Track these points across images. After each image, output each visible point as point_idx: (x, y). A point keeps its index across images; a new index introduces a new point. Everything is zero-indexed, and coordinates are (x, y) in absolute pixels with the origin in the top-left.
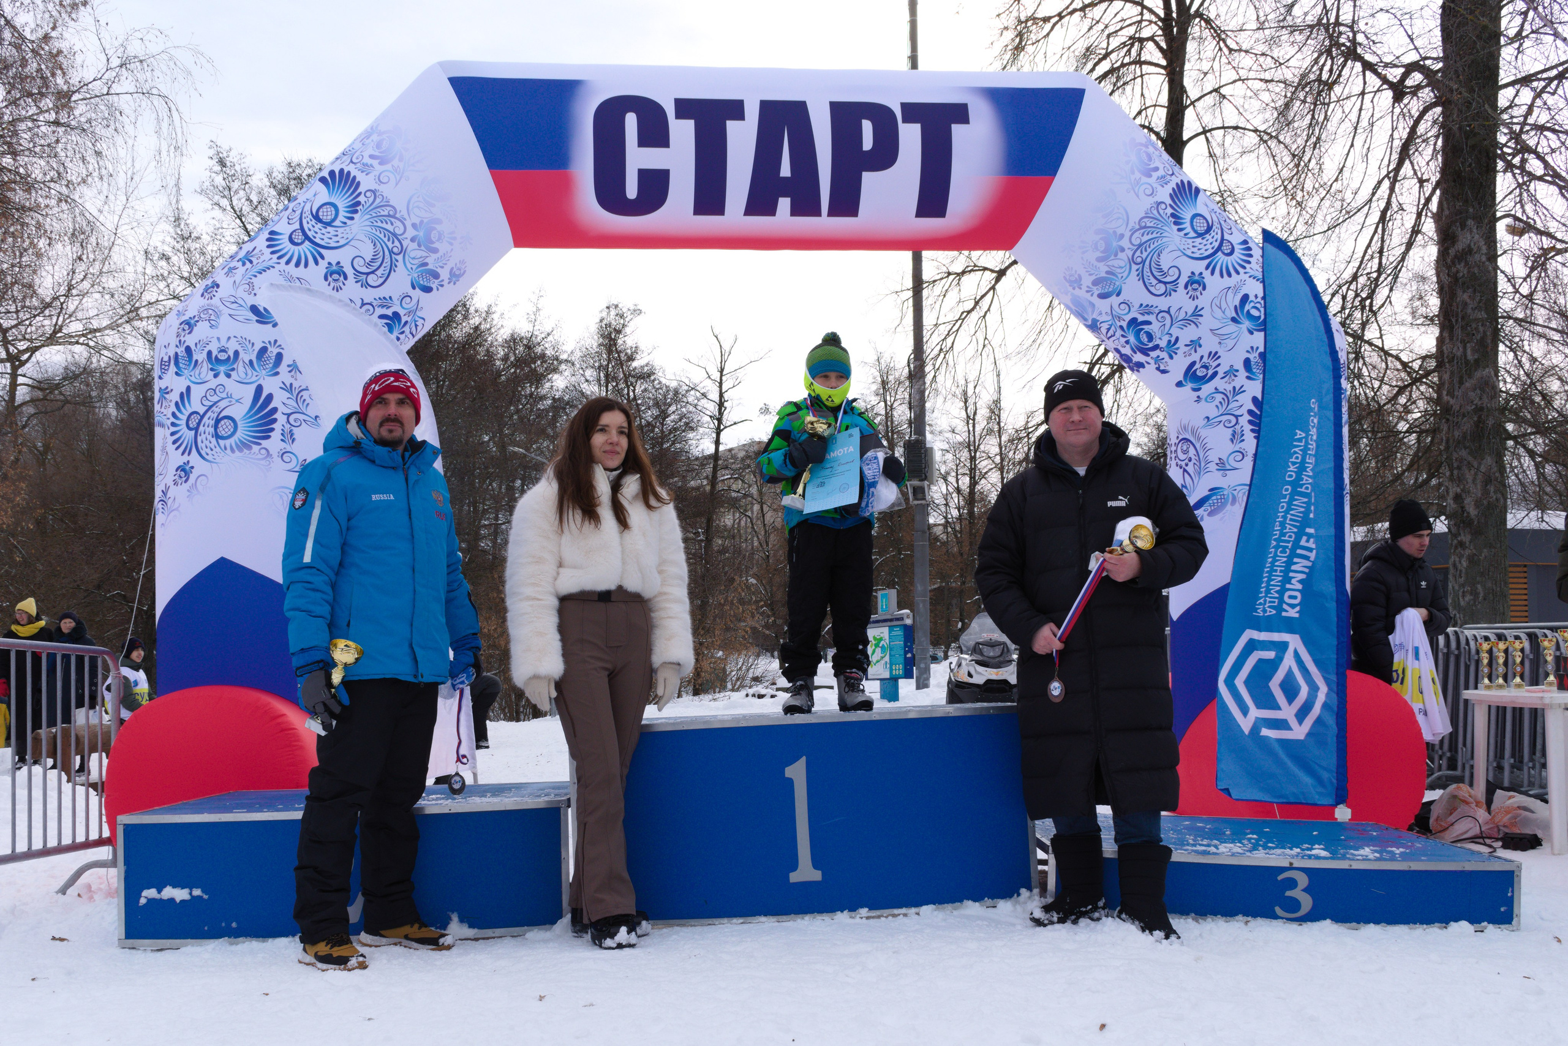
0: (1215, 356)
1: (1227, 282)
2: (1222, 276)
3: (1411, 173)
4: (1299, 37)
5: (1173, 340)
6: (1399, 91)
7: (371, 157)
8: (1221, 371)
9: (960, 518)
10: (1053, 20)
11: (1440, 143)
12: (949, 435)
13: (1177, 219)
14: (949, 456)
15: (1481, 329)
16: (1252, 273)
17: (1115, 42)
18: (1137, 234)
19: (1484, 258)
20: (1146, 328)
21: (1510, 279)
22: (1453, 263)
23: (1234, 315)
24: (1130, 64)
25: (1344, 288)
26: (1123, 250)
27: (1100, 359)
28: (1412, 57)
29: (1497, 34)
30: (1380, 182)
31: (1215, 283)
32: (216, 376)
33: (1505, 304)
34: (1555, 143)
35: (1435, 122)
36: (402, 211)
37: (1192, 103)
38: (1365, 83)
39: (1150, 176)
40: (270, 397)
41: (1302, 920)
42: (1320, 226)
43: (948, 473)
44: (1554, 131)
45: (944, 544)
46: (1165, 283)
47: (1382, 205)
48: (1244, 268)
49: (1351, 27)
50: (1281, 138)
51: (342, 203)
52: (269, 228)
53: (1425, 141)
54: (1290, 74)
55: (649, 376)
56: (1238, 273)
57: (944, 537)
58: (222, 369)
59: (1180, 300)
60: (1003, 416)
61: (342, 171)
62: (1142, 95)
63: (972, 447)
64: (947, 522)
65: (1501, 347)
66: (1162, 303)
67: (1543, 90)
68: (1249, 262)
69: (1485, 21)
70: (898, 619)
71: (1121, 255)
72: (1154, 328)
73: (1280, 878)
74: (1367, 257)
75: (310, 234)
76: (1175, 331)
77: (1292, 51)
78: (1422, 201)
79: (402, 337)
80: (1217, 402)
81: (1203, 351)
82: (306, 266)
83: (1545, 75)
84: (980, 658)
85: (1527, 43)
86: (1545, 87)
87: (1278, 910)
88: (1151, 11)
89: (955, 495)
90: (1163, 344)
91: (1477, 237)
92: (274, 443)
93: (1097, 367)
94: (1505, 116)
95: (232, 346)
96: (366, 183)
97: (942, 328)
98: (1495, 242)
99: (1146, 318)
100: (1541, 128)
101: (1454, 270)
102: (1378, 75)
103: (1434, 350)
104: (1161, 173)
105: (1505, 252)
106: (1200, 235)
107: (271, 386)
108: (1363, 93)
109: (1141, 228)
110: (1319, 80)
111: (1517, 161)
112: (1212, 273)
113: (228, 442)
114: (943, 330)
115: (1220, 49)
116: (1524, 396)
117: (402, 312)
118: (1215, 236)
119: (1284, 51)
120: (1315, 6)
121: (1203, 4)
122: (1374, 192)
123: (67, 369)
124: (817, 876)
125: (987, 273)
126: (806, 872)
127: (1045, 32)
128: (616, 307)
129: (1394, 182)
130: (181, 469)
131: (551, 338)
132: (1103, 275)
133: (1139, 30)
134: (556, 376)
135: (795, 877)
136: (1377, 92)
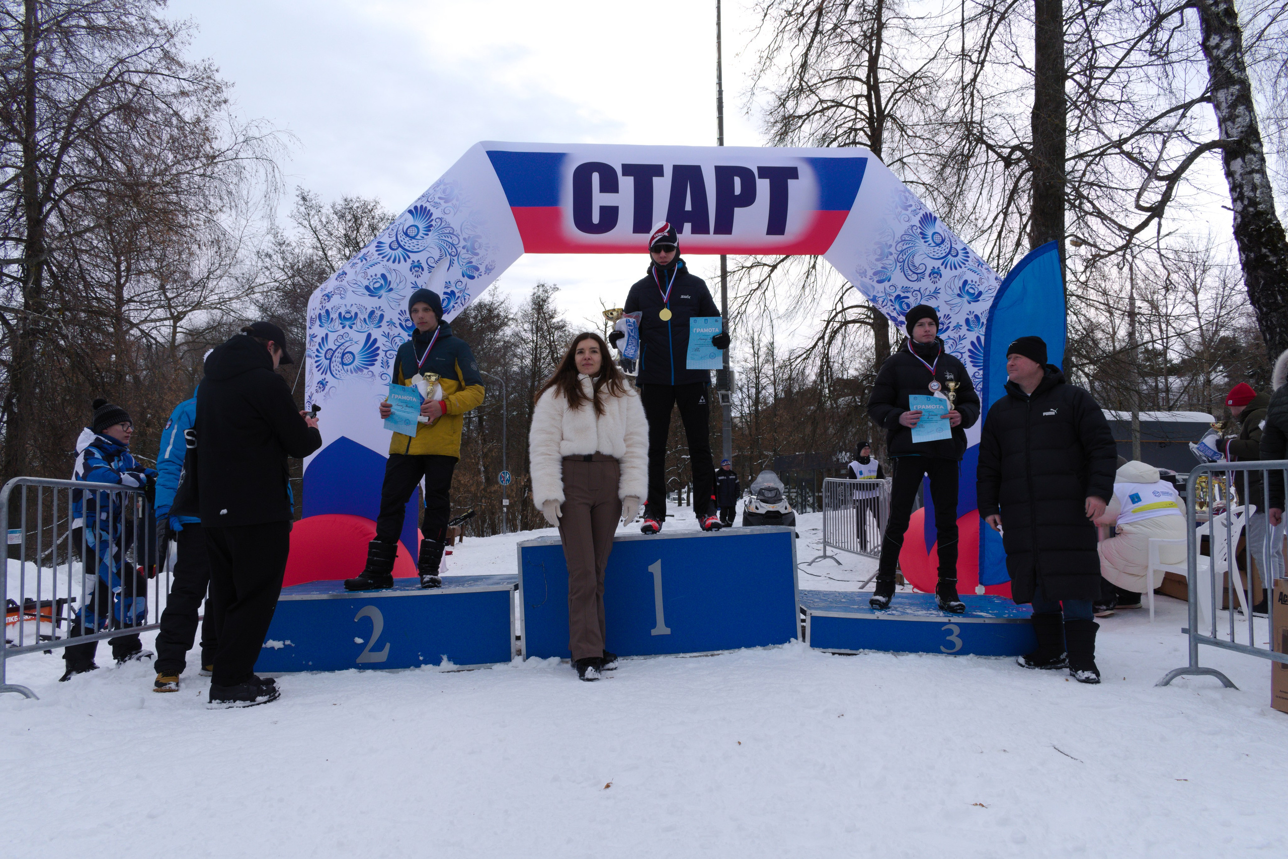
0: (948, 316)
1: (955, 272)
2: (951, 269)
3: (1015, 210)
4: (951, 130)
6: (1008, 162)
7: (440, 198)
8: (951, 326)
9: (750, 414)
11: (1032, 192)
13: (923, 235)
14: (744, 376)
16: (969, 267)
17: (840, 131)
18: (900, 245)
21: (1074, 273)
23: (959, 292)
26: (891, 254)
27: (833, 318)
28: (1015, 142)
29: (1065, 129)
30: (998, 214)
31: (947, 274)
32: (343, 327)
33: (1071, 287)
34: (1099, 193)
35: (1029, 180)
36: (457, 230)
38: (988, 157)
39: (907, 210)
40: (375, 341)
41: (957, 654)
43: (743, 386)
44: (1100, 187)
45: (741, 429)
46: (917, 274)
47: (999, 229)
48: (964, 264)
49: (980, 124)
50: (940, 189)
51: (422, 225)
52: (378, 240)
53: (1024, 191)
54: (944, 151)
55: (562, 327)
56: (961, 267)
57: (740, 424)
58: (347, 323)
59: (926, 284)
60: (776, 351)
61: (422, 206)
63: (757, 370)
64: (742, 415)
66: (916, 286)
67: (1091, 162)
68: (967, 261)
69: (1057, 121)
71: (890, 257)
73: (943, 629)
75: (402, 244)
77: (946, 137)
78: (1022, 226)
79: (456, 306)
82: (399, 262)
83: (1093, 153)
84: (762, 498)
85: (1082, 134)
87: (942, 648)
88: (861, 113)
89: (747, 399)
92: (377, 368)
94: (1069, 177)
95: (354, 310)
96: (436, 213)
97: (739, 299)
98: (1064, 251)
99: (906, 294)
100: (1091, 184)
102: (996, 153)
104: (913, 208)
105: (1070, 257)
107: (376, 334)
108: (987, 163)
109: (902, 241)
110: (962, 154)
111: (1077, 203)
112: (946, 267)
113: (349, 367)
114: (740, 300)
115: (902, 136)
116: (1081, 341)
117: (456, 291)
118: (947, 245)
119: (942, 137)
120: (959, 111)
121: (892, 109)
122: (994, 221)
123: (208, 323)
124: (668, 631)
125: (766, 267)
126: (661, 629)
127: (799, 124)
128: (543, 286)
129: (1006, 214)
130: (320, 383)
131: (503, 305)
132: (880, 269)
133: (855, 124)
134: (506, 328)
135: (654, 632)
136: (995, 162)
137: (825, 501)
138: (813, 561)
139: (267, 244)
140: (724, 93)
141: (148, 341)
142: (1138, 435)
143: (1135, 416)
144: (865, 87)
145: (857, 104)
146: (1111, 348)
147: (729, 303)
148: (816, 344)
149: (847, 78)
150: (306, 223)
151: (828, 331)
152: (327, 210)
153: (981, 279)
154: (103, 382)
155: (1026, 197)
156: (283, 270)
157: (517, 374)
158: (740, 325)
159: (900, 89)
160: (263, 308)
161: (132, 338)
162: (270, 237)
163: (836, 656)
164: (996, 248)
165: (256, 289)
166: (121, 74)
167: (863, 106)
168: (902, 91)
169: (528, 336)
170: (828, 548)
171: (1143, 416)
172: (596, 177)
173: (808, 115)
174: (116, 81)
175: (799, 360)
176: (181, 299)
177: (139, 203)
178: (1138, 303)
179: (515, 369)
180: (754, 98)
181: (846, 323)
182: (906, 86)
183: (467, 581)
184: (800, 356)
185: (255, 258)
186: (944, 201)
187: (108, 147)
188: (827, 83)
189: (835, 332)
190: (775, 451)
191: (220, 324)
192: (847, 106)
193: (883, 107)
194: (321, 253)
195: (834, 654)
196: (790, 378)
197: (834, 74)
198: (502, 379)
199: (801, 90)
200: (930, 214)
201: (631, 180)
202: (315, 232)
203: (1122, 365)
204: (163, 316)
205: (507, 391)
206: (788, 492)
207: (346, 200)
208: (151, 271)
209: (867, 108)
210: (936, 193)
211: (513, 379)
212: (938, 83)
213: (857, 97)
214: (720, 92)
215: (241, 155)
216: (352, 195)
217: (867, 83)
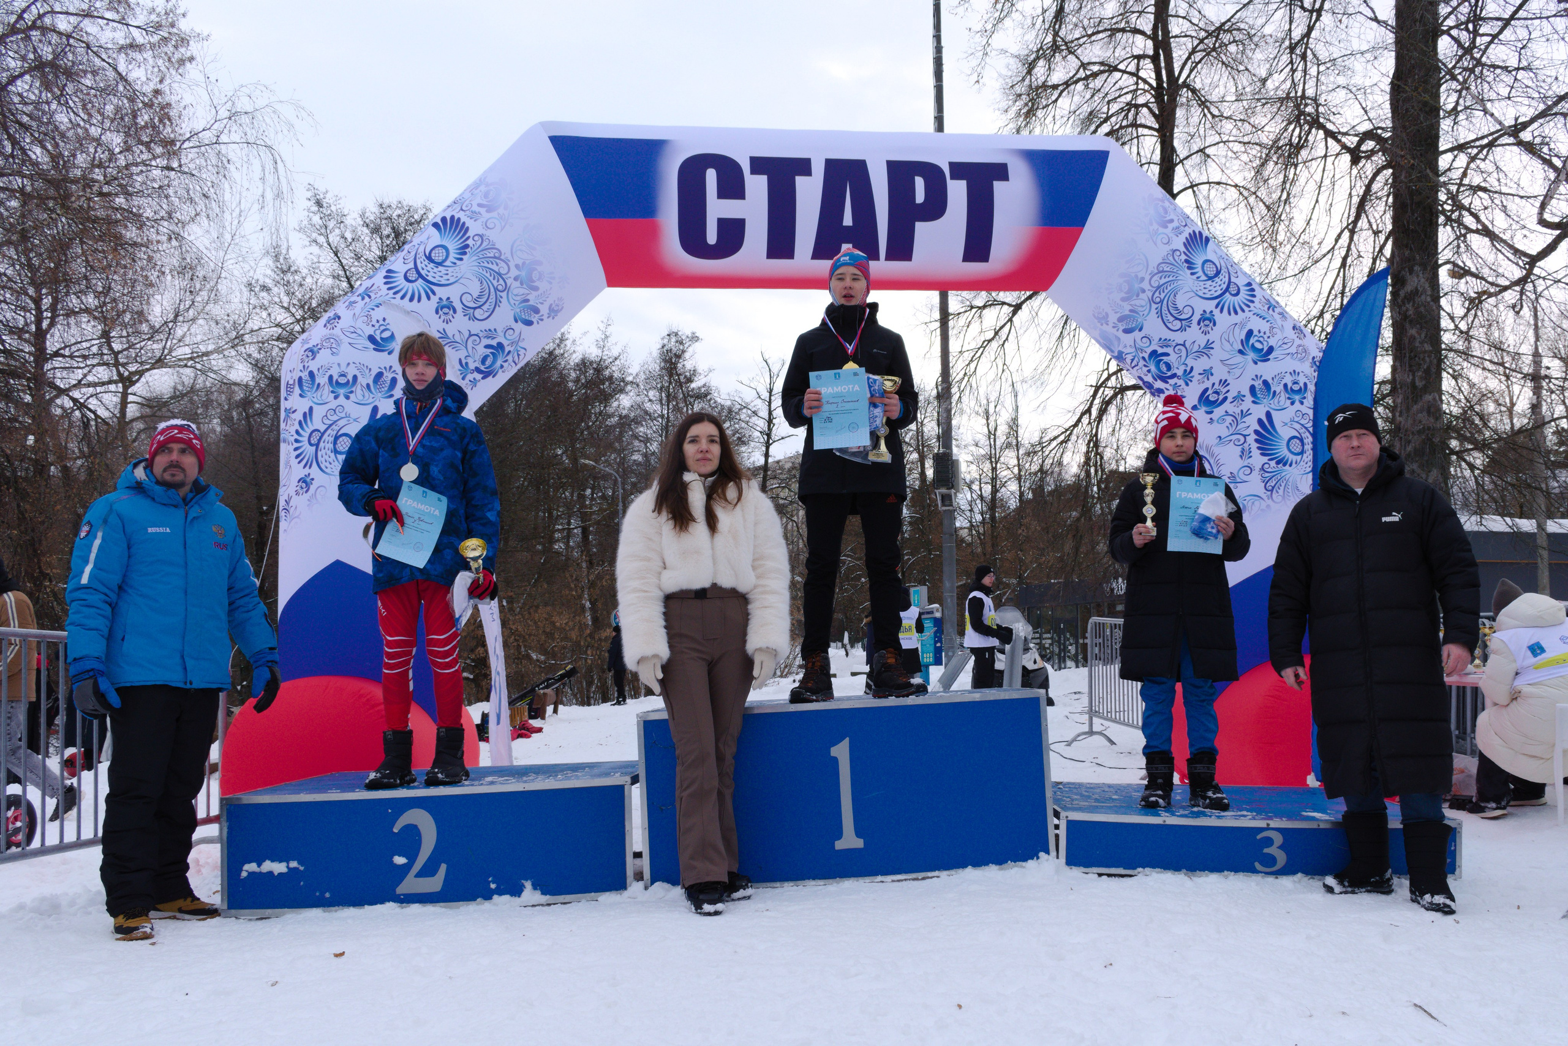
0: (1224, 383)
1: (1234, 318)
2: (1230, 314)
3: (1367, 226)
4: (1272, 109)
5: (1188, 369)
6: (1356, 156)
7: (479, 205)
8: (1230, 396)
9: (983, 523)
10: (1061, 88)
11: (1391, 200)
12: (973, 448)
13: (1190, 264)
15: (1427, 359)
16: (1256, 311)
17: (1114, 107)
18: (1156, 278)
19: (1429, 299)
20: (1165, 358)
21: (1452, 318)
22: (1404, 303)
23: (1241, 347)
24: (1127, 126)
25: (1313, 323)
26: (1144, 291)
27: (1104, 382)
28: (1366, 127)
29: (1437, 108)
30: (1341, 233)
31: (1223, 320)
32: (337, 397)
33: (1448, 338)
34: (1487, 203)
35: (1387, 182)
36: (506, 253)
37: (1181, 161)
38: (1327, 148)
39: (1166, 227)
41: (1279, 873)
42: (1292, 269)
43: (972, 482)
44: (1488, 192)
45: (969, 545)
46: (1181, 320)
47: (1343, 253)
48: (1249, 306)
49: (1315, 101)
50: (1259, 194)
52: (387, 267)
53: (1380, 198)
54: (1266, 138)
55: (706, 395)
56: (1243, 311)
57: (968, 539)
58: (344, 391)
59: (1194, 335)
60: (1021, 432)
61: (453, 217)
62: (1138, 153)
63: (993, 459)
64: (972, 525)
65: (1444, 374)
66: (1179, 337)
67: (1476, 156)
68: (1253, 302)
69: (1427, 96)
70: (928, 613)
71: (1142, 296)
72: (1172, 359)
73: (1259, 837)
74: (1332, 297)
75: (423, 272)
76: (1190, 362)
77: (1267, 118)
78: (1377, 249)
79: (506, 365)
80: (1227, 424)
81: (1215, 379)
82: (419, 300)
83: (1478, 144)
86: (1477, 154)
87: (1257, 865)
88: (1145, 81)
89: (978, 501)
90: (1180, 373)
91: (1423, 280)
93: (1102, 389)
95: (353, 371)
96: (474, 228)
97: (966, 354)
98: (1438, 285)
99: (1165, 350)
100: (1475, 189)
101: (1404, 308)
102: (1338, 141)
103: (1389, 377)
104: (1175, 224)
105: (1446, 294)
106: (1210, 278)
108: (1325, 156)
109: (1159, 272)
110: (1290, 143)
111: (1455, 215)
112: (1221, 311)
114: (967, 356)
115: (1205, 115)
116: (1465, 417)
117: (505, 343)
118: (1223, 279)
119: (1259, 120)
120: (1284, 81)
121: (1188, 76)
122: (1337, 241)
123: (175, 388)
124: (859, 843)
125: (1006, 307)
126: (849, 840)
127: (1054, 98)
128: (676, 334)
129: (1352, 232)
130: (302, 480)
131: (617, 362)
132: (1127, 313)
133: (1135, 98)
134: (622, 396)
135: (839, 845)
136: (1338, 155)
137: (1091, 652)
138: (1074, 740)
139: (264, 271)
140: (944, 51)
141: (83, 415)
142: (1545, 554)
143: (1541, 527)
144: (1150, 44)
145: (1138, 70)
146: (1508, 427)
147: (952, 360)
148: (1079, 420)
149: (1123, 30)
150: (322, 240)
151: (1097, 401)
152: (353, 219)
153: (1272, 328)
154: (16, 477)
155: (1381, 207)
156: (287, 309)
157: (639, 464)
158: (967, 392)
159: (1201, 47)
160: (257, 366)
161: (59, 411)
162: (269, 261)
163: (1105, 877)
164: (1340, 281)
165: (247, 338)
166: (40, 17)
167: (1148, 72)
168: (1204, 50)
169: (655, 408)
170: (1094, 719)
171: (1552, 527)
172: (711, 175)
173: (1067, 84)
174: (34, 27)
175: (1054, 443)
176: (133, 353)
177: (69, 208)
178: (1546, 362)
179: (637, 457)
180: (988, 59)
181: (1123, 390)
182: (1210, 42)
183: (562, 771)
184: (1055, 438)
185: (245, 290)
186: (1264, 211)
187: (21, 125)
188: (1093, 38)
189: (1106, 403)
190: (1020, 577)
191: (193, 390)
192: (1124, 72)
193: (1176, 74)
194: (345, 285)
195: (1100, 875)
196: (1041, 470)
197: (1106, 24)
198: (617, 472)
199: (1055, 48)
200: (1200, 233)
201: (763, 180)
202: (336, 255)
203: (1524, 452)
204: (106, 379)
205: (624, 489)
206: (1040, 638)
207: (381, 206)
208: (87, 311)
209: (1153, 75)
210: (1252, 199)
211: (632, 471)
212: (1256, 39)
213: (1139, 58)
214: (938, 49)
215: (224, 138)
216: (391, 199)
217: (1154, 37)
